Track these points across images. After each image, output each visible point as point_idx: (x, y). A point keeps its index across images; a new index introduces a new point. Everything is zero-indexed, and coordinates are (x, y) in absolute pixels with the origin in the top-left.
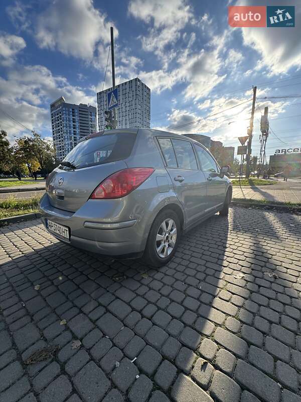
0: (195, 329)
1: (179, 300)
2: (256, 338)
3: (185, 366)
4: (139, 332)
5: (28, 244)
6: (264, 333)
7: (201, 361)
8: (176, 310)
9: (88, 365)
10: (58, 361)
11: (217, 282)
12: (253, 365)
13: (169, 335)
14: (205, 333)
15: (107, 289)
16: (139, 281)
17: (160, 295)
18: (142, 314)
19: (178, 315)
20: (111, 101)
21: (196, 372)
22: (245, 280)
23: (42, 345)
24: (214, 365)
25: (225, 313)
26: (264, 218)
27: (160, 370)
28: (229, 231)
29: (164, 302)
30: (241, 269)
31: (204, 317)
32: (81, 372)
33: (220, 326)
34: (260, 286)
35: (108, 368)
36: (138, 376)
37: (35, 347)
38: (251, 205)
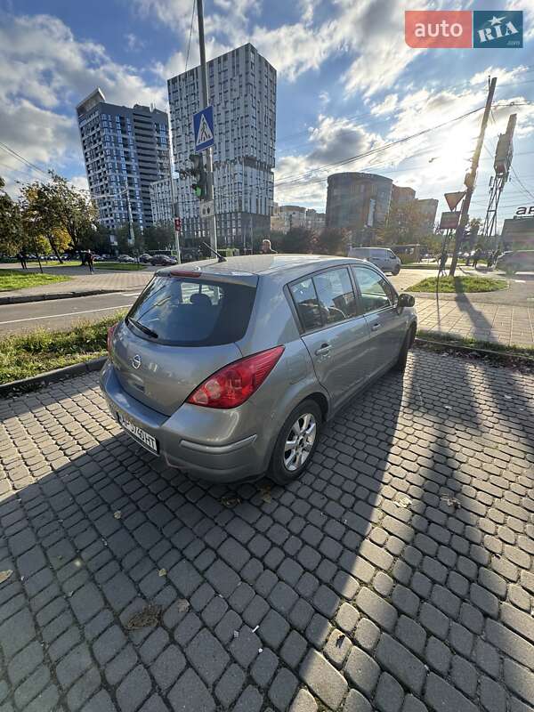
0: (333, 589)
1: (315, 543)
2: (410, 604)
3: (317, 639)
4: (260, 591)
6: (421, 598)
7: (337, 633)
8: (309, 558)
9: (201, 634)
10: (164, 627)
11: (370, 513)
12: (400, 641)
13: (300, 596)
14: (345, 595)
15: (216, 521)
16: (259, 507)
17: (288, 533)
18: (264, 564)
19: (311, 566)
20: (200, 132)
21: (330, 648)
22: (411, 510)
23: (140, 605)
24: (352, 640)
25: (374, 565)
27: (287, 644)
28: (402, 408)
29: (293, 545)
30: (408, 490)
31: (346, 571)
32: (193, 642)
33: (366, 585)
34: (430, 522)
35: (226, 639)
36: (261, 650)
37: (133, 608)
38: (447, 349)
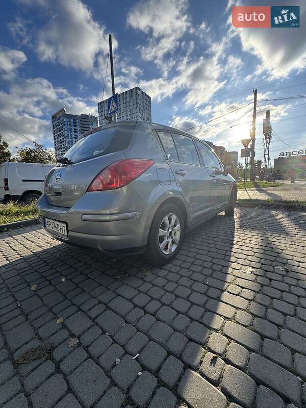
0: (203, 324)
1: (185, 296)
2: (271, 330)
3: (193, 361)
4: (141, 328)
5: (26, 248)
6: (278, 326)
7: (210, 355)
8: (182, 305)
9: (86, 363)
10: (53, 360)
11: (225, 277)
12: (268, 358)
13: (175, 330)
14: (213, 327)
15: (108, 287)
16: (142, 279)
17: (164, 291)
18: (145, 311)
19: (183, 310)
20: (111, 107)
21: (206, 367)
22: (255, 274)
23: (36, 343)
24: (225, 360)
25: (234, 307)
26: (271, 216)
27: (165, 366)
28: (236, 229)
29: (167, 298)
30: (250, 264)
31: (211, 311)
32: (77, 370)
33: (230, 319)
34: (271, 280)
35: (107, 365)
36: (140, 373)
37: (28, 347)
38: (257, 205)
